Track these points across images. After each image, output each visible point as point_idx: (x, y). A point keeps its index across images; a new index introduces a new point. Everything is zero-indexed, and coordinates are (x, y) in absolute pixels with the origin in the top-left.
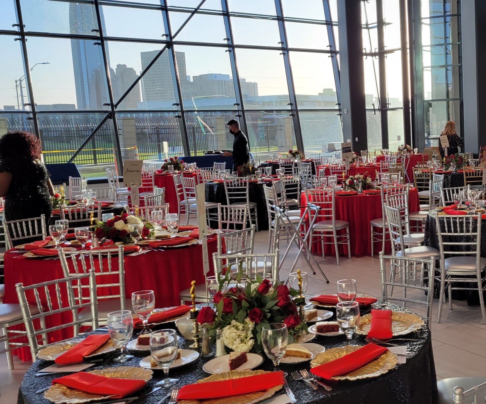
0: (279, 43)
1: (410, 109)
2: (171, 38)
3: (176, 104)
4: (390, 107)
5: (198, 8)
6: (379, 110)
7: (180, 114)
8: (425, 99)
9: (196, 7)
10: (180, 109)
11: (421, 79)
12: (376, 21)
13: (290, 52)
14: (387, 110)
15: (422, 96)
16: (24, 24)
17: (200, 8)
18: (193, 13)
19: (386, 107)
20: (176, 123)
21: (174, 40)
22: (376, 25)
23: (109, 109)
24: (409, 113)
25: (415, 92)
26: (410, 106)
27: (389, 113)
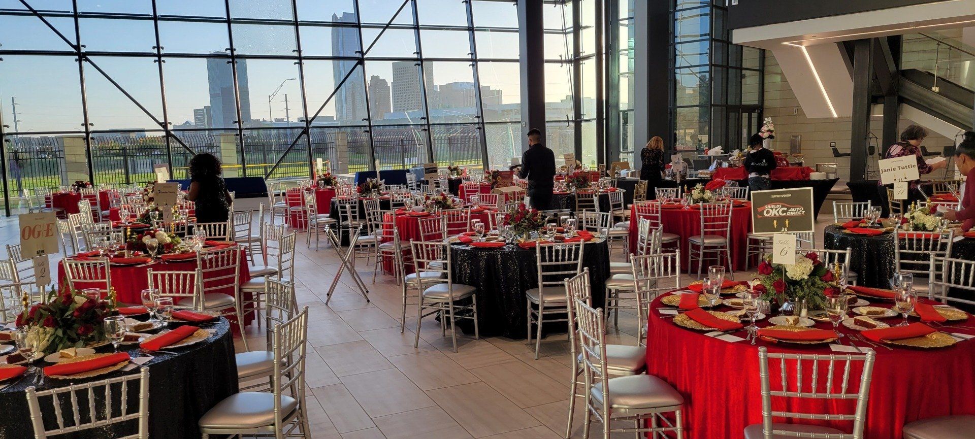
0: (468, 54)
1: (605, 121)
2: (363, 54)
3: (365, 119)
4: (585, 118)
5: (390, 23)
6: (572, 121)
7: (368, 129)
8: (621, 109)
9: (387, 23)
10: (368, 125)
11: (617, 87)
12: (571, 25)
13: (479, 63)
14: (581, 122)
15: (617, 105)
16: (234, 47)
17: (392, 23)
18: (385, 28)
19: (580, 118)
20: (365, 137)
21: (365, 57)
22: (572, 29)
23: (304, 124)
24: (603, 124)
25: (611, 101)
26: (604, 117)
27: (583, 124)
